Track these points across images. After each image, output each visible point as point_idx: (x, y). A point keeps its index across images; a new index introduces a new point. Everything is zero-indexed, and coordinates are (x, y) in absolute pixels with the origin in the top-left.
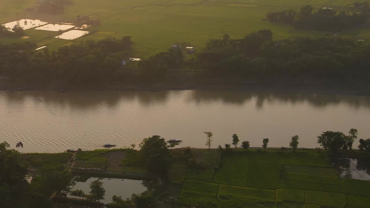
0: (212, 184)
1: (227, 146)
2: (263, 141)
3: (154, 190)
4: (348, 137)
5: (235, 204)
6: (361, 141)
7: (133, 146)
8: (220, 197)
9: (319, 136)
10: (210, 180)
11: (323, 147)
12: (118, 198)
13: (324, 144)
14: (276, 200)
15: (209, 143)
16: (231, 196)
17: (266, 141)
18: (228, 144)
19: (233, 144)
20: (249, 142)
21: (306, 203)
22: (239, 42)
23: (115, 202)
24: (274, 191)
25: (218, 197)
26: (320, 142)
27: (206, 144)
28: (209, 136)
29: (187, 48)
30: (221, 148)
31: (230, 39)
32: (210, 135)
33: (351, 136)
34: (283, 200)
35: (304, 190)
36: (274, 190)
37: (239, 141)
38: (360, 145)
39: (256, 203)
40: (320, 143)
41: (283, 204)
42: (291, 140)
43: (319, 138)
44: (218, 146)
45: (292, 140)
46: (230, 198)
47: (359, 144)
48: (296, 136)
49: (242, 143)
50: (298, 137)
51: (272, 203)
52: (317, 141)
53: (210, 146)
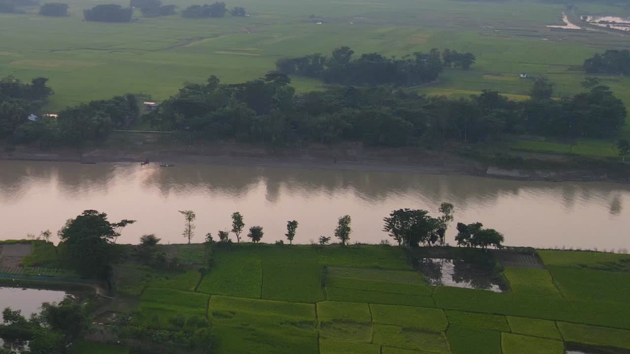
0: (196, 294)
1: (222, 235)
2: (288, 226)
3: (86, 304)
4: (437, 220)
5: (242, 325)
6: (460, 226)
7: (47, 234)
8: (213, 314)
9: (386, 218)
10: (193, 288)
11: (395, 237)
12: (14, 312)
13: (396, 233)
14: (318, 319)
15: (189, 233)
16: (234, 313)
17: (292, 226)
18: (224, 231)
19: (233, 231)
20: (261, 229)
21: (374, 323)
22: (236, 89)
23: (7, 322)
24: (313, 305)
25: (210, 314)
26: (387, 229)
27: (184, 234)
28: (190, 219)
29: (145, 103)
30: (211, 238)
31: (220, 83)
32: (190, 216)
33: (443, 217)
34: (331, 319)
35: (369, 303)
36: (313, 303)
37: (243, 224)
38: (459, 234)
39: (282, 324)
40: (388, 231)
41: (333, 325)
42: (338, 225)
43: (386, 222)
44: (207, 235)
45: (340, 223)
46: (232, 315)
47: (457, 232)
48: (346, 217)
49: (250, 229)
50: (349, 219)
51: (311, 323)
52: (383, 228)
53: (190, 238)
